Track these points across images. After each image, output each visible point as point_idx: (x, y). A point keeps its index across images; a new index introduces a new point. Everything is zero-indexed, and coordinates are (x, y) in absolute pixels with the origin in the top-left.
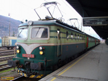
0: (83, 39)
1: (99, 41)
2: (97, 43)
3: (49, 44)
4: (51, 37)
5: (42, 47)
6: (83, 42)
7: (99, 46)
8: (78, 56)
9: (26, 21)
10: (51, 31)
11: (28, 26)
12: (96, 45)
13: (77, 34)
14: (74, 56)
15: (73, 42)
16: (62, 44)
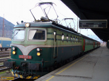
0: (79, 41)
1: (99, 43)
2: (96, 46)
3: (46, 46)
4: (48, 39)
5: (40, 48)
6: (79, 44)
7: (98, 49)
8: (73, 60)
9: (22, 22)
10: (48, 33)
11: (25, 27)
12: (95, 49)
13: (73, 36)
14: (69, 59)
15: (69, 44)
16: (58, 46)
